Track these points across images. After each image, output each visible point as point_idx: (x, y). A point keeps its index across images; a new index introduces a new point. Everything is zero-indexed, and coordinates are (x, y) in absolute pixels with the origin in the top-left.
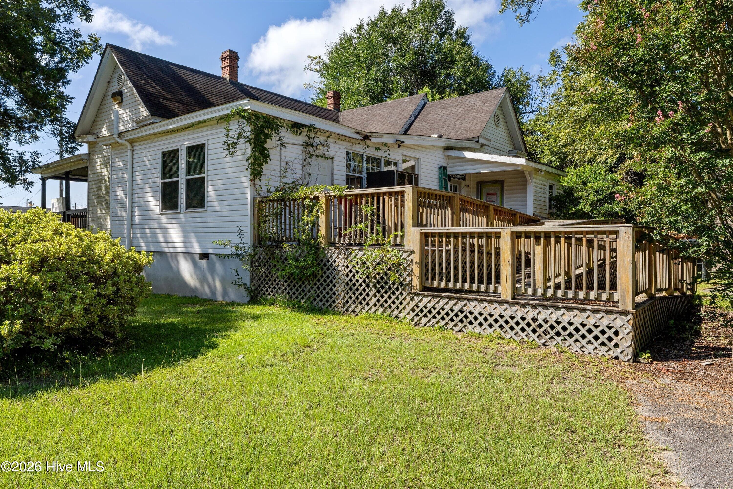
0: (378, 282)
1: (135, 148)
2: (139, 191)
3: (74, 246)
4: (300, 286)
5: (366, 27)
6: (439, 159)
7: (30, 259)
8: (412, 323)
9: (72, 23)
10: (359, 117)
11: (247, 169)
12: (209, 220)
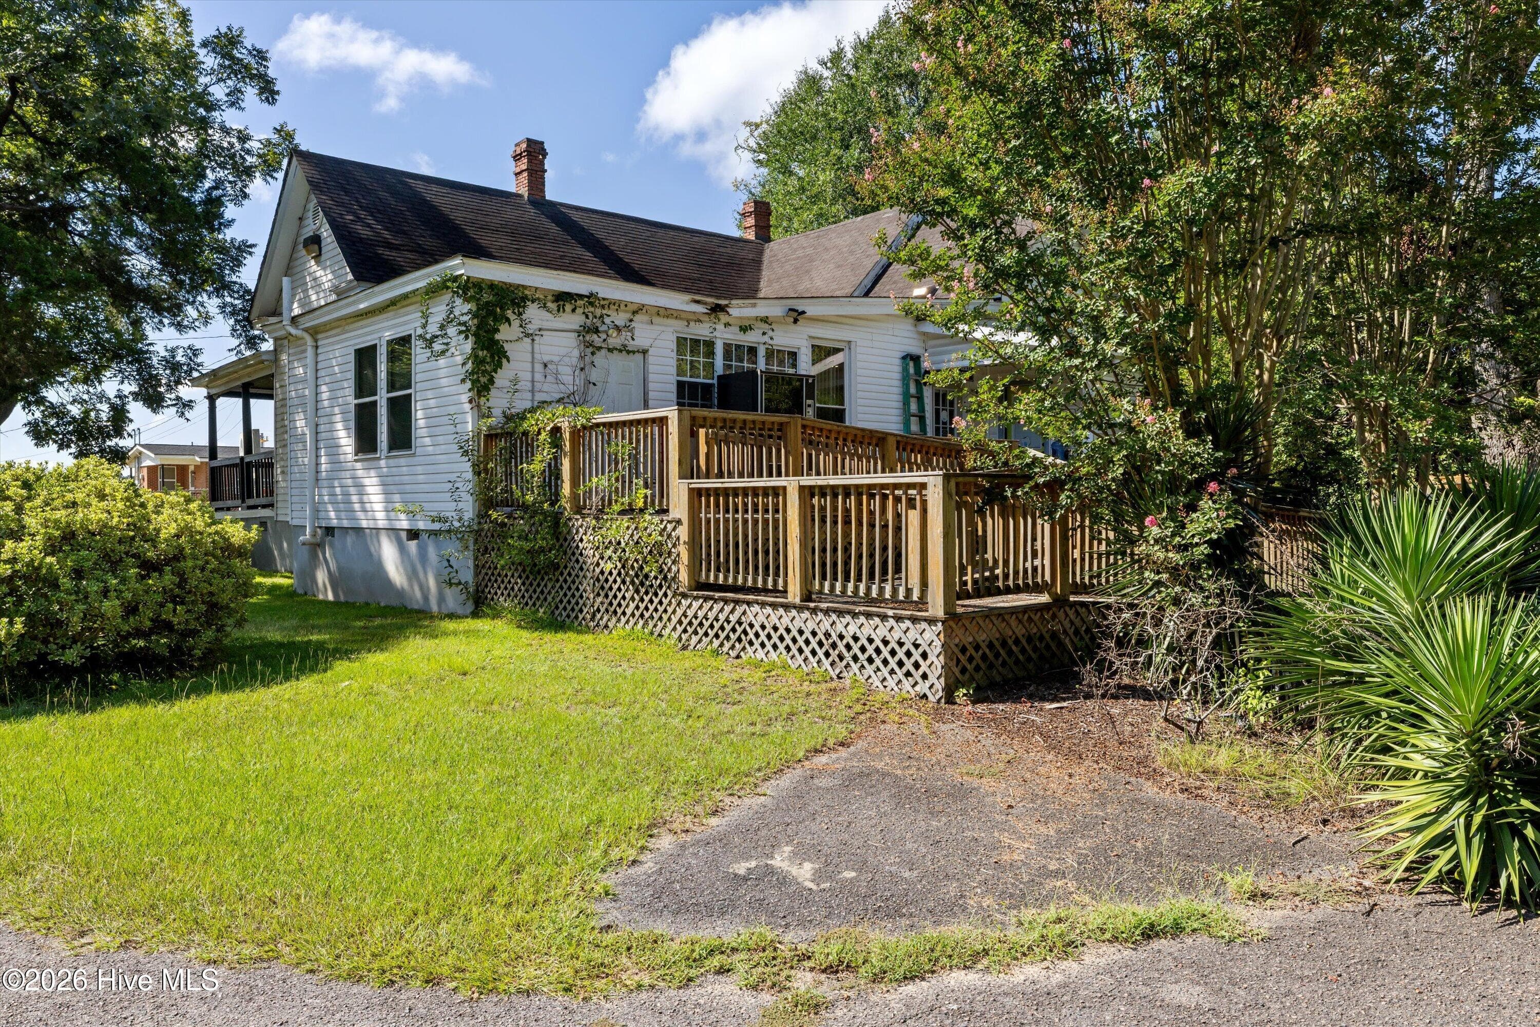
0: (637, 576)
1: (320, 343)
2: (325, 420)
3: (115, 514)
4: (539, 585)
5: (849, 54)
6: (906, 341)
7: (46, 533)
8: (680, 645)
9: (243, 109)
10: (800, 253)
11: (463, 381)
12: (419, 469)
